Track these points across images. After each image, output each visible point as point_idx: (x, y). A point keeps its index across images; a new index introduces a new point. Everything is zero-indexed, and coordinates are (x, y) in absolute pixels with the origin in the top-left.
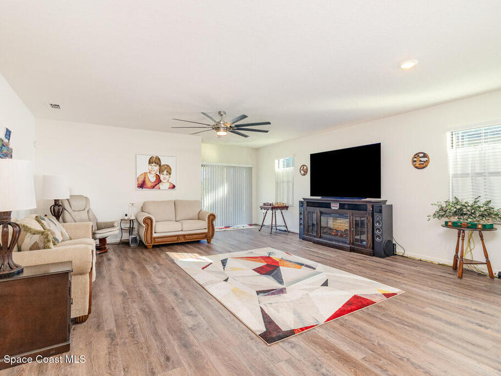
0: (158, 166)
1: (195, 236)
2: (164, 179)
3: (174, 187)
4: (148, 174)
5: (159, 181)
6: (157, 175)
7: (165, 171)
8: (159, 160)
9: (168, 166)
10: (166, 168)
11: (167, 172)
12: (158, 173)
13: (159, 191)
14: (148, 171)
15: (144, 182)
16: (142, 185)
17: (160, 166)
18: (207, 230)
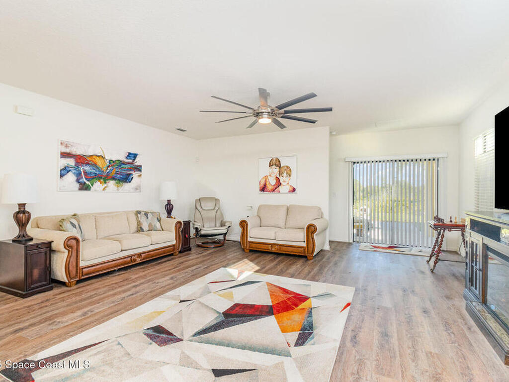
0: (278, 168)
1: (291, 248)
2: (284, 182)
3: (294, 190)
4: (269, 177)
5: (279, 184)
6: (276, 177)
7: (285, 173)
8: (279, 161)
9: (288, 167)
10: (285, 170)
11: (287, 173)
12: (278, 176)
13: (279, 195)
14: (268, 174)
15: (265, 185)
16: (263, 189)
17: (280, 167)
18: (305, 243)
